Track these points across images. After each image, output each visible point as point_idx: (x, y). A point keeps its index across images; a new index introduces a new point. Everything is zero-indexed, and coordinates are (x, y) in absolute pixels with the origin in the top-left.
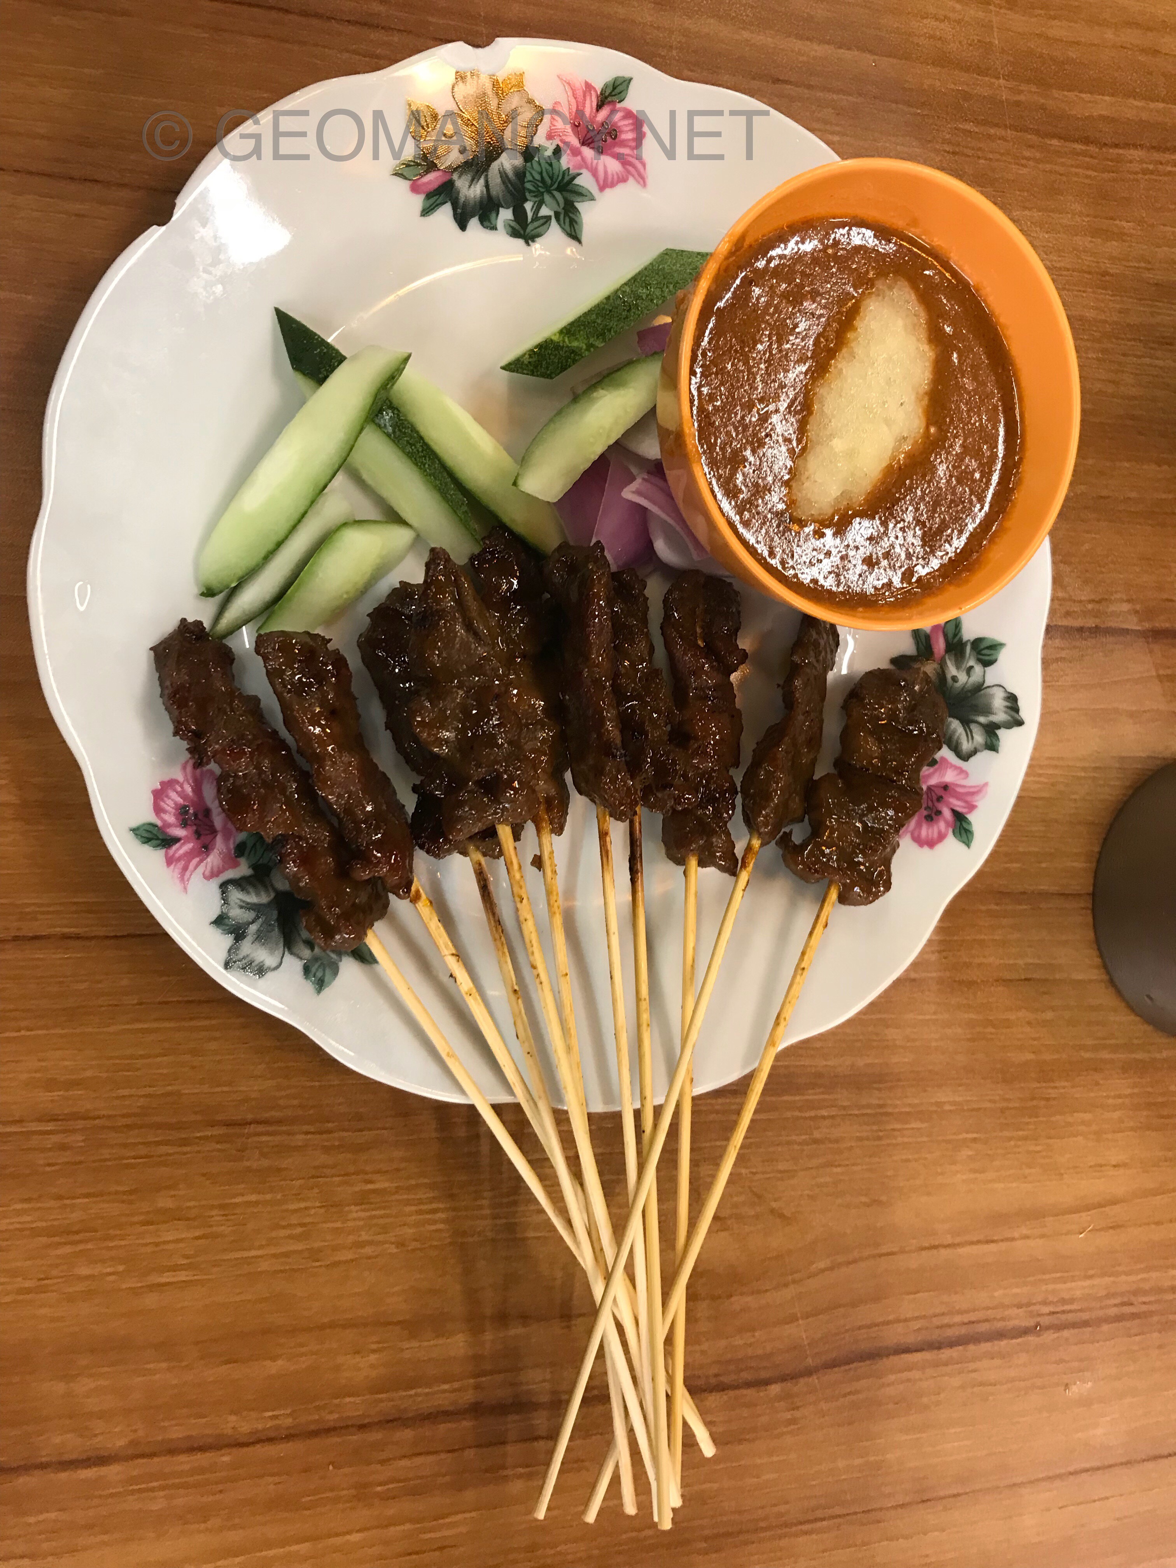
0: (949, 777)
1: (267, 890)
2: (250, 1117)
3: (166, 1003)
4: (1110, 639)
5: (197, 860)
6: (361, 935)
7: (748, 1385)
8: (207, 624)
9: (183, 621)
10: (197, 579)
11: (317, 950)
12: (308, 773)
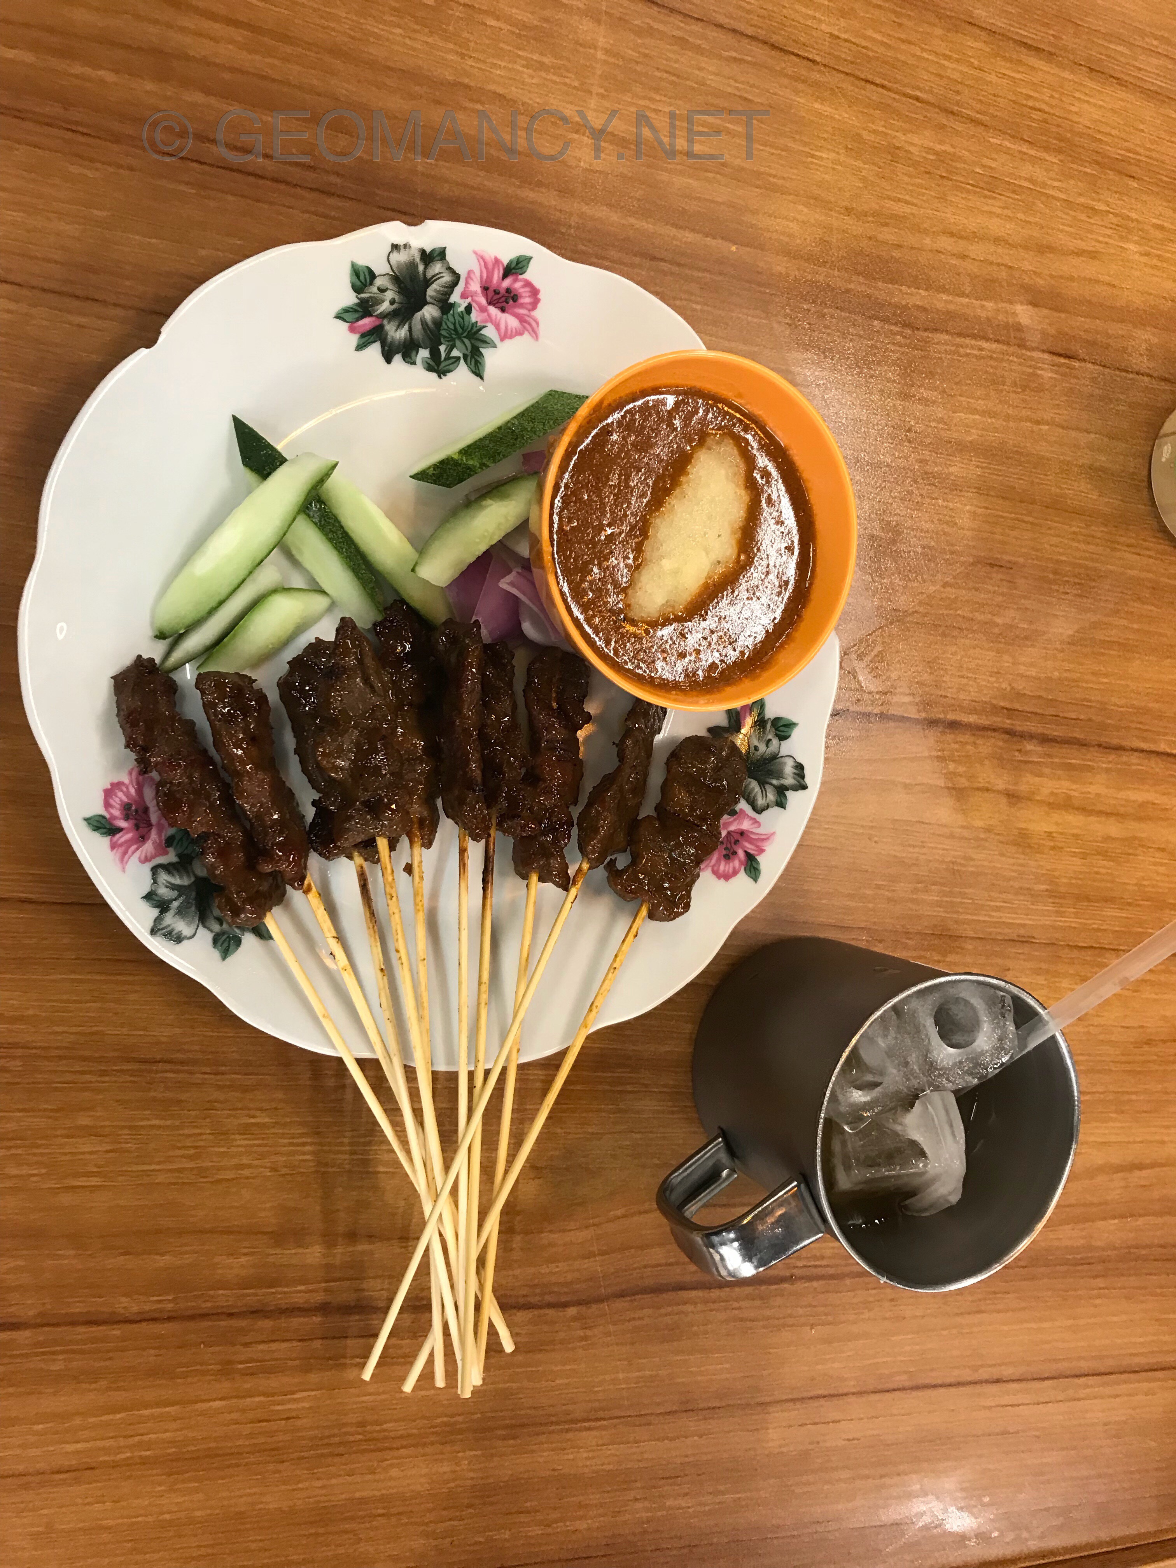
0: (746, 825)
1: (189, 876)
2: (159, 1057)
3: (100, 960)
4: (892, 724)
5: (135, 847)
6: (261, 916)
7: (550, 1306)
8: (157, 661)
9: (139, 657)
10: (152, 623)
11: (225, 926)
12: (229, 785)
